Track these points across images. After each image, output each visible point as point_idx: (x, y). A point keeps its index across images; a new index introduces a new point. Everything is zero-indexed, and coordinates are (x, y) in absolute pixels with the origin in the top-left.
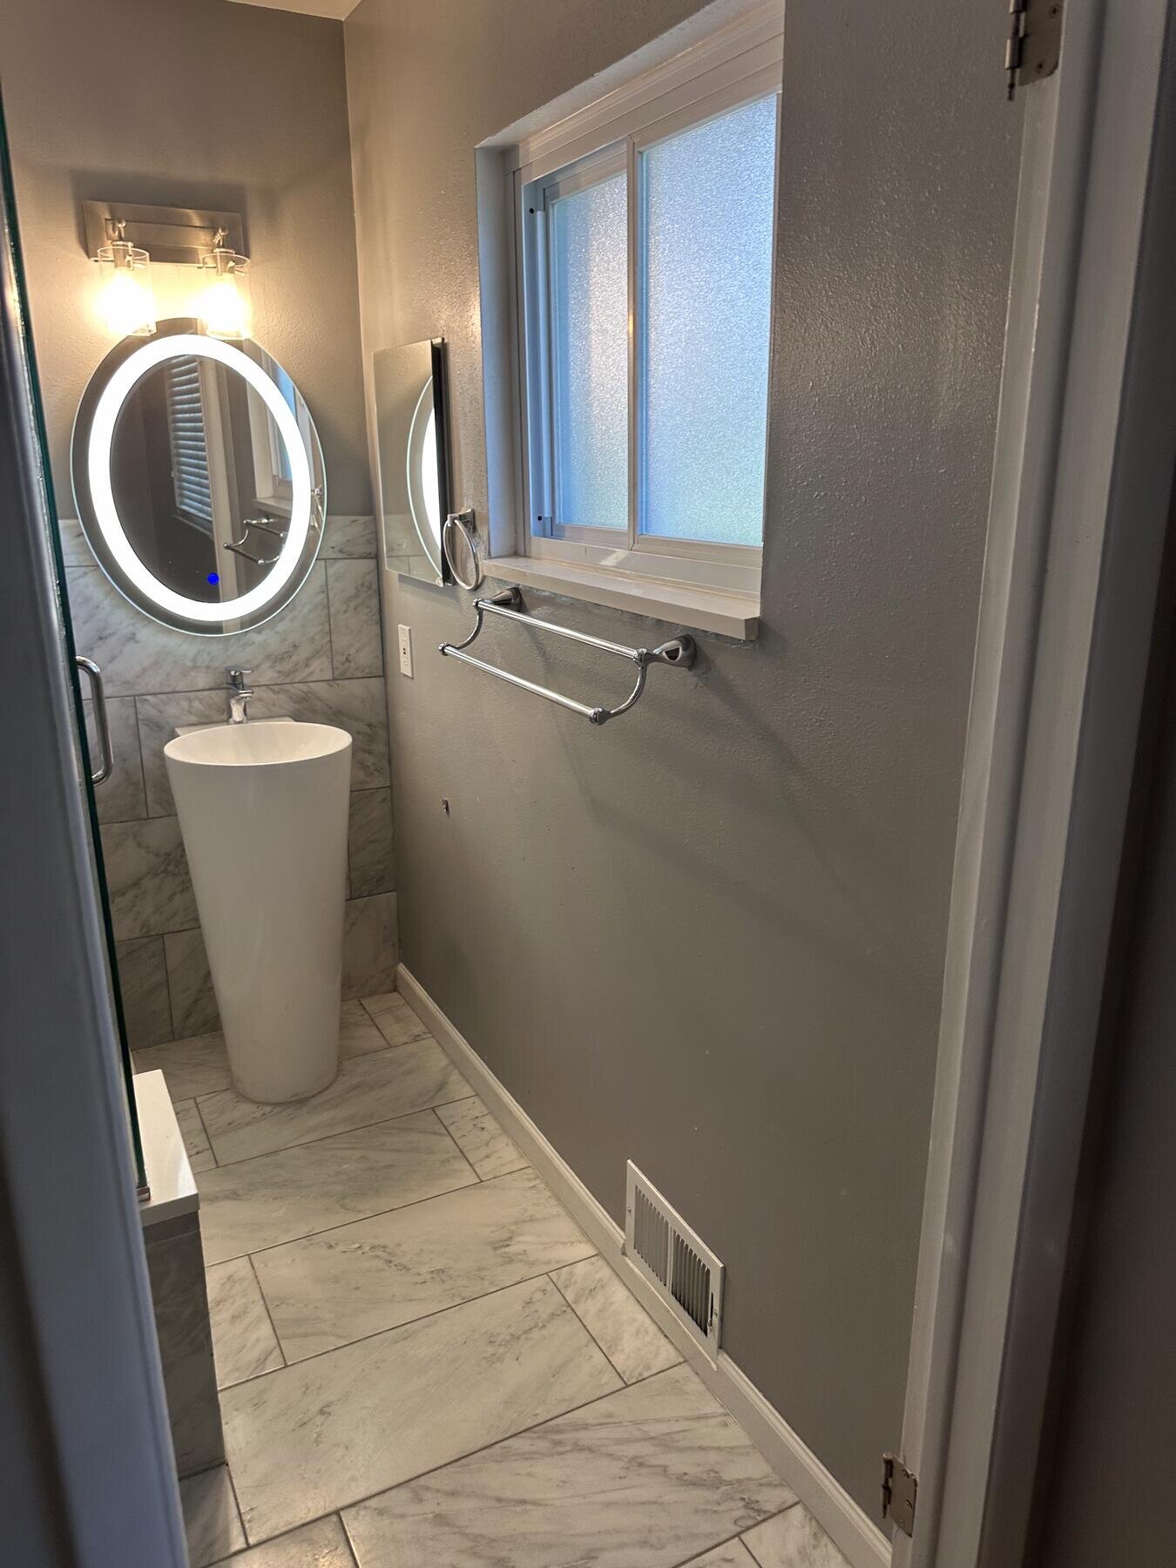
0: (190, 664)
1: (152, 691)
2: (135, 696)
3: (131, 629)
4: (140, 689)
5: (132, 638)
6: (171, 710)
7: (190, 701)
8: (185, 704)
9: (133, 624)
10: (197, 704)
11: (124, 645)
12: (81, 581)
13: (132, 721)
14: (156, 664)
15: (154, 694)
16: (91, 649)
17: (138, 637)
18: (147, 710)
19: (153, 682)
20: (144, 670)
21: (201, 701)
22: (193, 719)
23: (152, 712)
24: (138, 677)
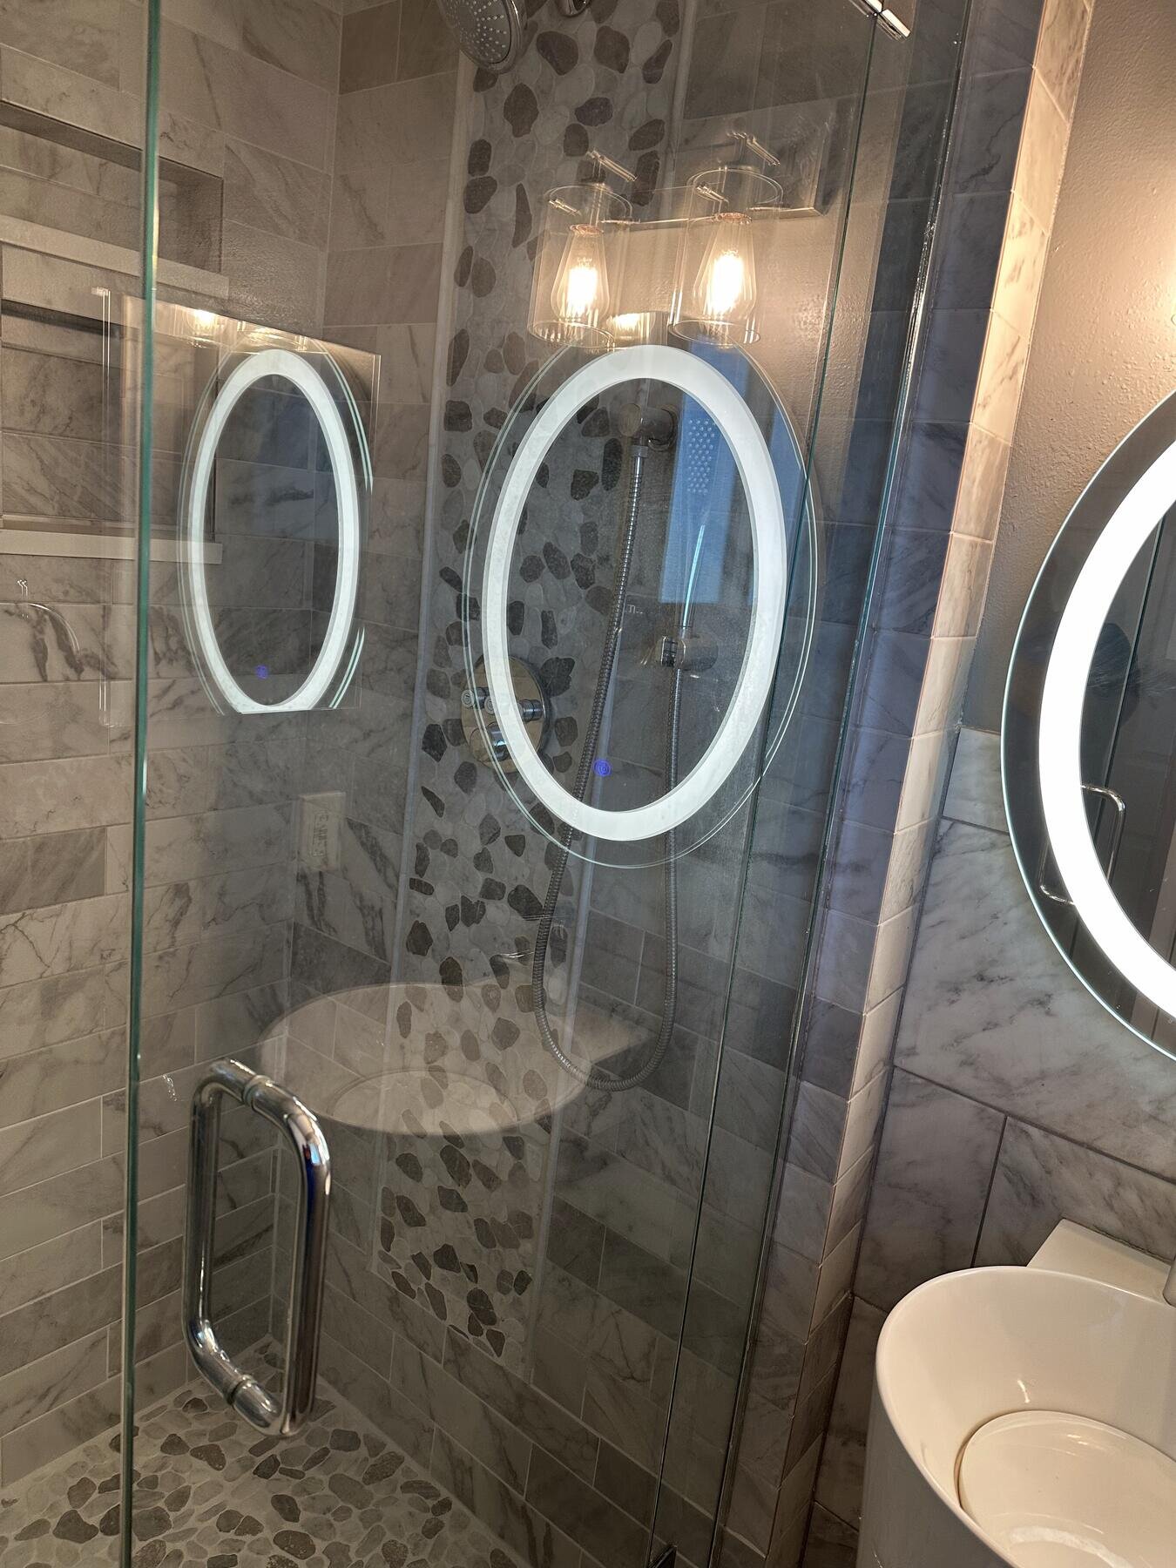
0: (1148, 1109)
1: (1045, 1122)
2: (1007, 1114)
3: (1046, 984)
4: (1022, 1105)
5: (1042, 1002)
6: (1072, 1180)
7: (1119, 1183)
8: (1107, 1185)
9: (1054, 976)
10: (1131, 1197)
11: (1022, 1008)
12: (981, 857)
13: (987, 1157)
14: (1074, 1073)
15: (1048, 1131)
16: (957, 990)
17: (1055, 1005)
18: (1020, 1152)
19: (1051, 1104)
20: (1043, 1076)
21: (1142, 1194)
22: (1110, 1221)
23: (1033, 1166)
24: (1028, 1082)
